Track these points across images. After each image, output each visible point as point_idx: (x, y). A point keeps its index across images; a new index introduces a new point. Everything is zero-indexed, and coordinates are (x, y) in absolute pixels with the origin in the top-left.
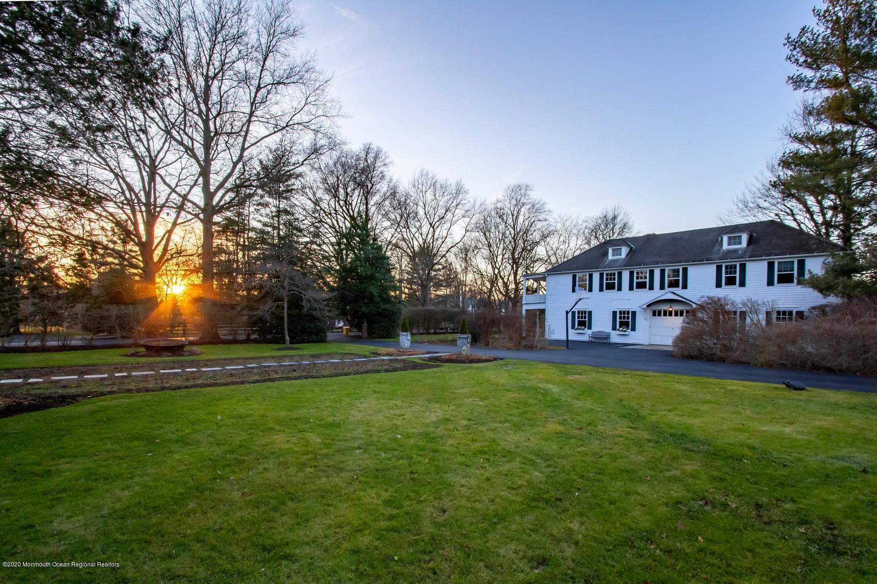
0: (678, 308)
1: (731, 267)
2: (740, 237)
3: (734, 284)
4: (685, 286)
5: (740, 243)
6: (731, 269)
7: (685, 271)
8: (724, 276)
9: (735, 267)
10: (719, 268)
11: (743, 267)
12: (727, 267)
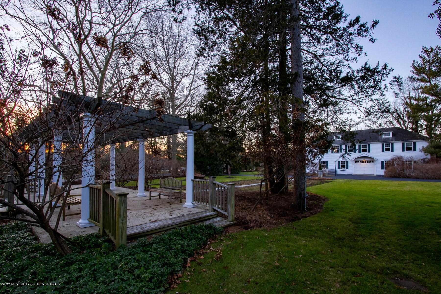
0: (367, 160)
1: (388, 144)
2: (389, 133)
3: (389, 150)
4: (369, 151)
5: (389, 135)
6: (388, 145)
7: (369, 145)
8: (385, 148)
9: (389, 144)
10: (383, 145)
11: (392, 144)
12: (386, 144)
